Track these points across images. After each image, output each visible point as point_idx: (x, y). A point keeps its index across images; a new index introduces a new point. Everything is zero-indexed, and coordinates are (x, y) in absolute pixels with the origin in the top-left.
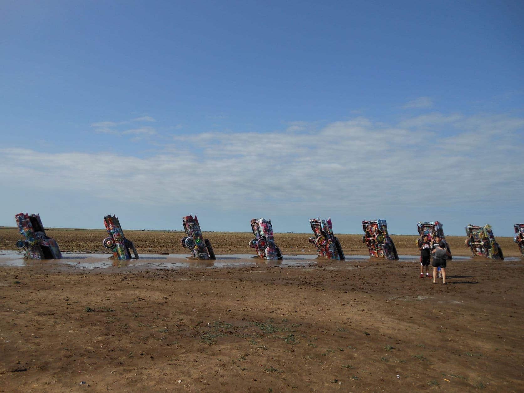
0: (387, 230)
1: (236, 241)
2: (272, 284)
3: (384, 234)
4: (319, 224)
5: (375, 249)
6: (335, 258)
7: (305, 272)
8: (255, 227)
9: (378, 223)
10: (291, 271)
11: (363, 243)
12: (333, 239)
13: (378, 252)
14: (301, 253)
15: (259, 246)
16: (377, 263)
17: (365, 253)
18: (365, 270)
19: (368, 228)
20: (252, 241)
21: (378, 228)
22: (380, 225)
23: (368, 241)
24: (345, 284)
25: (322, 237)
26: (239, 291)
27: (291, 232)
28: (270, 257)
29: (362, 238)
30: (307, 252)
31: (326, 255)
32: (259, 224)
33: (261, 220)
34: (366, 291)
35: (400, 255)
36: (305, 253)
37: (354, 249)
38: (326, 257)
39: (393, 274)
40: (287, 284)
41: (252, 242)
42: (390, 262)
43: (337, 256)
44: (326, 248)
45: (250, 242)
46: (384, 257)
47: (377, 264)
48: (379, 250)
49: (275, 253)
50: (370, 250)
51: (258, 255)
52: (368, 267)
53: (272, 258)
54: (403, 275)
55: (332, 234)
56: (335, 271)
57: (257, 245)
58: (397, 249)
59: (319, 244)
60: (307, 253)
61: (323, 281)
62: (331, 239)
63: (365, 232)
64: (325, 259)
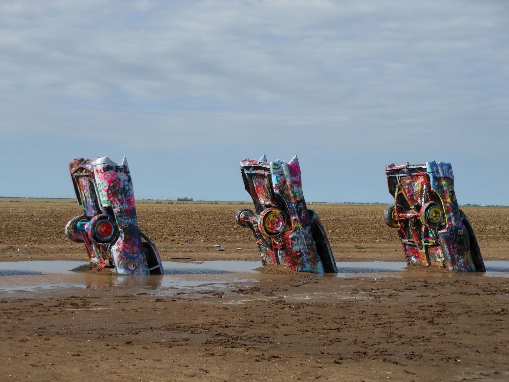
0: (453, 192)
1: (29, 224)
2: (129, 343)
3: (446, 203)
4: (266, 173)
5: (420, 245)
6: (309, 269)
7: (225, 309)
8: (84, 182)
9: (429, 170)
10: (186, 307)
11: (387, 228)
12: (303, 215)
13: (427, 253)
14: (215, 255)
15: (95, 237)
16: (426, 282)
17: (392, 255)
18: (392, 302)
19: (401, 186)
20: (74, 223)
21: (429, 186)
22: (435, 178)
23: (401, 221)
24: (337, 339)
25: (274, 210)
26: (33, 365)
27: (189, 198)
28: (126, 268)
29: (386, 213)
30: (231, 252)
31: (285, 261)
32: (93, 174)
33: (98, 163)
34: (393, 358)
35: (487, 259)
36: (227, 256)
37: (364, 245)
38: (285, 266)
39: (468, 311)
40: (174, 341)
41: (74, 226)
42: (459, 279)
43: (314, 261)
44: (284, 241)
45: (68, 225)
46: (444, 266)
47: (426, 285)
48: (432, 246)
49: (142, 257)
50: (407, 247)
51: (92, 263)
52: (399, 293)
53: (133, 271)
54: (497, 313)
55: (302, 201)
56: (308, 305)
57: (89, 233)
58: (480, 244)
59: (266, 230)
60: (232, 255)
61: (274, 333)
62: (299, 215)
63: (394, 195)
64: (283, 273)
